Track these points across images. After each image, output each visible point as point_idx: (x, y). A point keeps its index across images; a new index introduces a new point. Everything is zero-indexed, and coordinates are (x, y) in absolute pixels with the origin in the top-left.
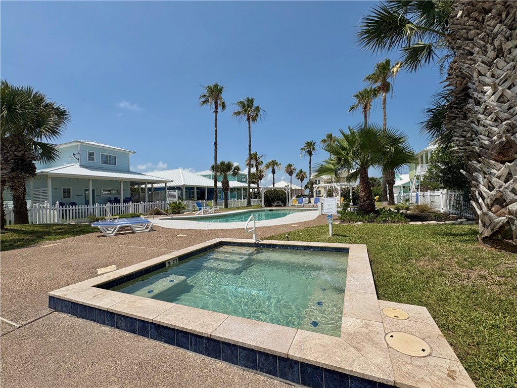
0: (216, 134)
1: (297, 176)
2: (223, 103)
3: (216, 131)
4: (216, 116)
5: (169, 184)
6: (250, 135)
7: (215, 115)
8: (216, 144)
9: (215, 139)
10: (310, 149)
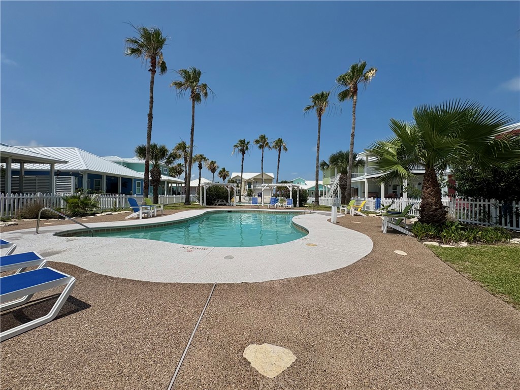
0: (152, 102)
1: (220, 173)
2: (164, 63)
3: (152, 98)
4: (153, 78)
5: (57, 167)
6: (193, 117)
7: (151, 75)
8: (150, 116)
9: (149, 110)
10: (244, 147)
